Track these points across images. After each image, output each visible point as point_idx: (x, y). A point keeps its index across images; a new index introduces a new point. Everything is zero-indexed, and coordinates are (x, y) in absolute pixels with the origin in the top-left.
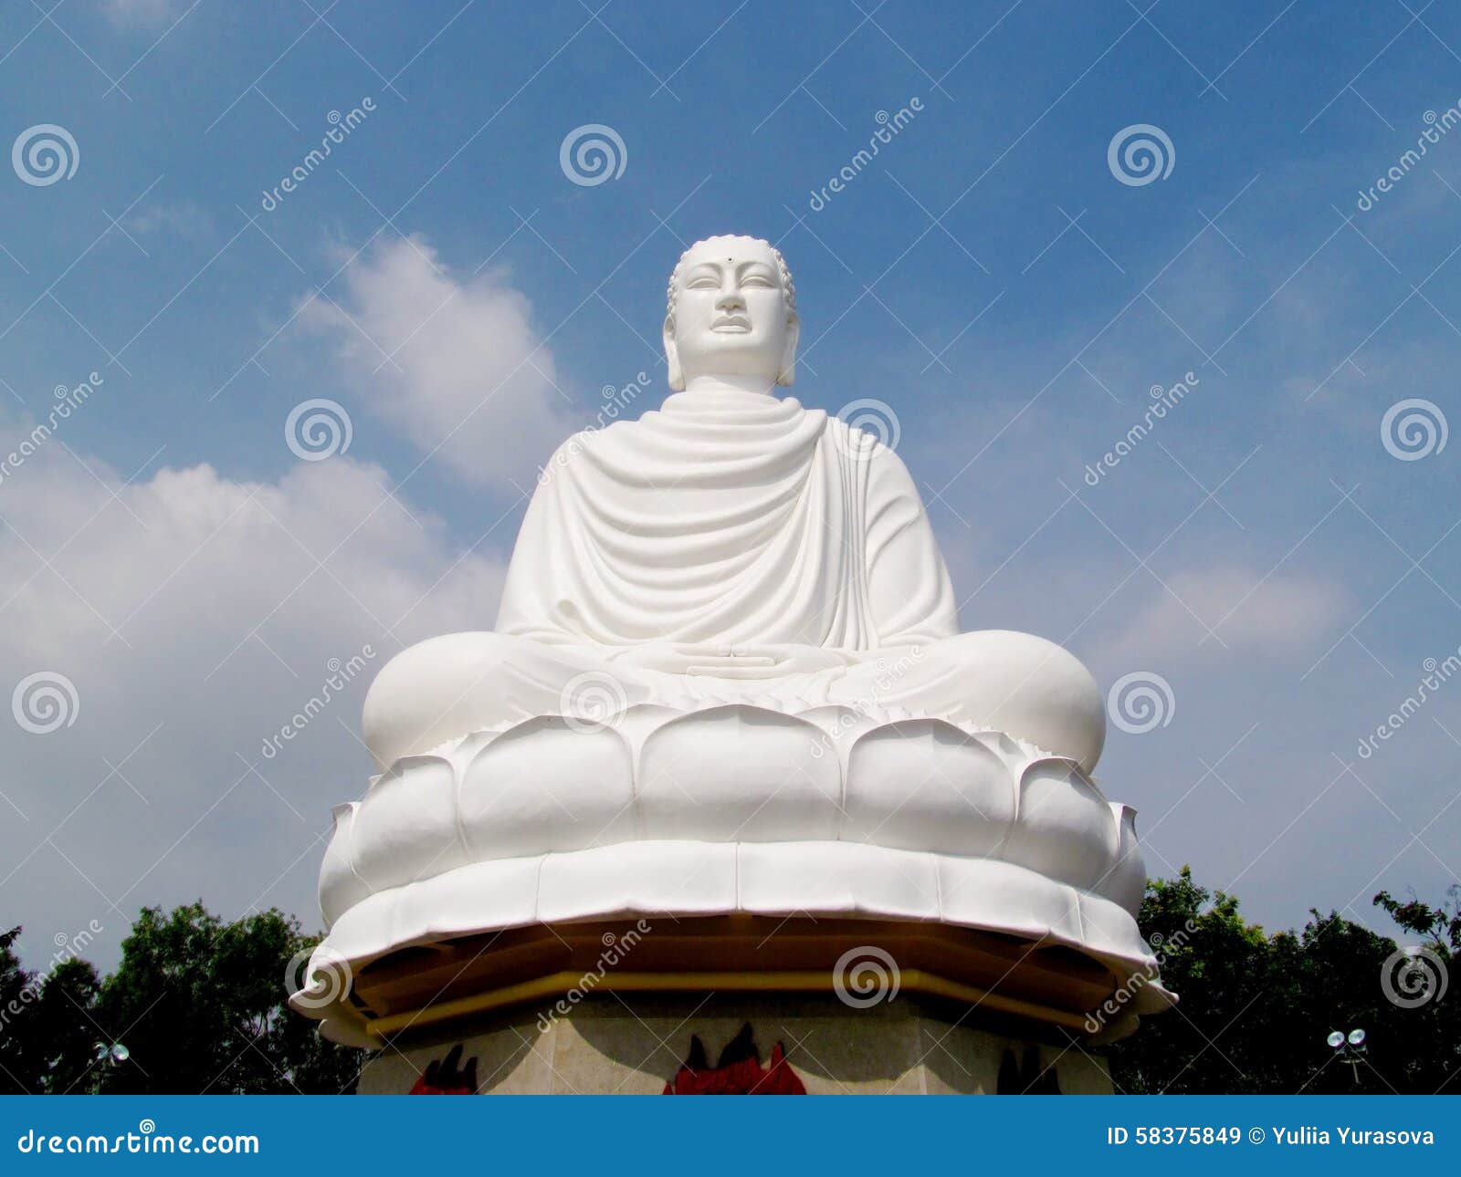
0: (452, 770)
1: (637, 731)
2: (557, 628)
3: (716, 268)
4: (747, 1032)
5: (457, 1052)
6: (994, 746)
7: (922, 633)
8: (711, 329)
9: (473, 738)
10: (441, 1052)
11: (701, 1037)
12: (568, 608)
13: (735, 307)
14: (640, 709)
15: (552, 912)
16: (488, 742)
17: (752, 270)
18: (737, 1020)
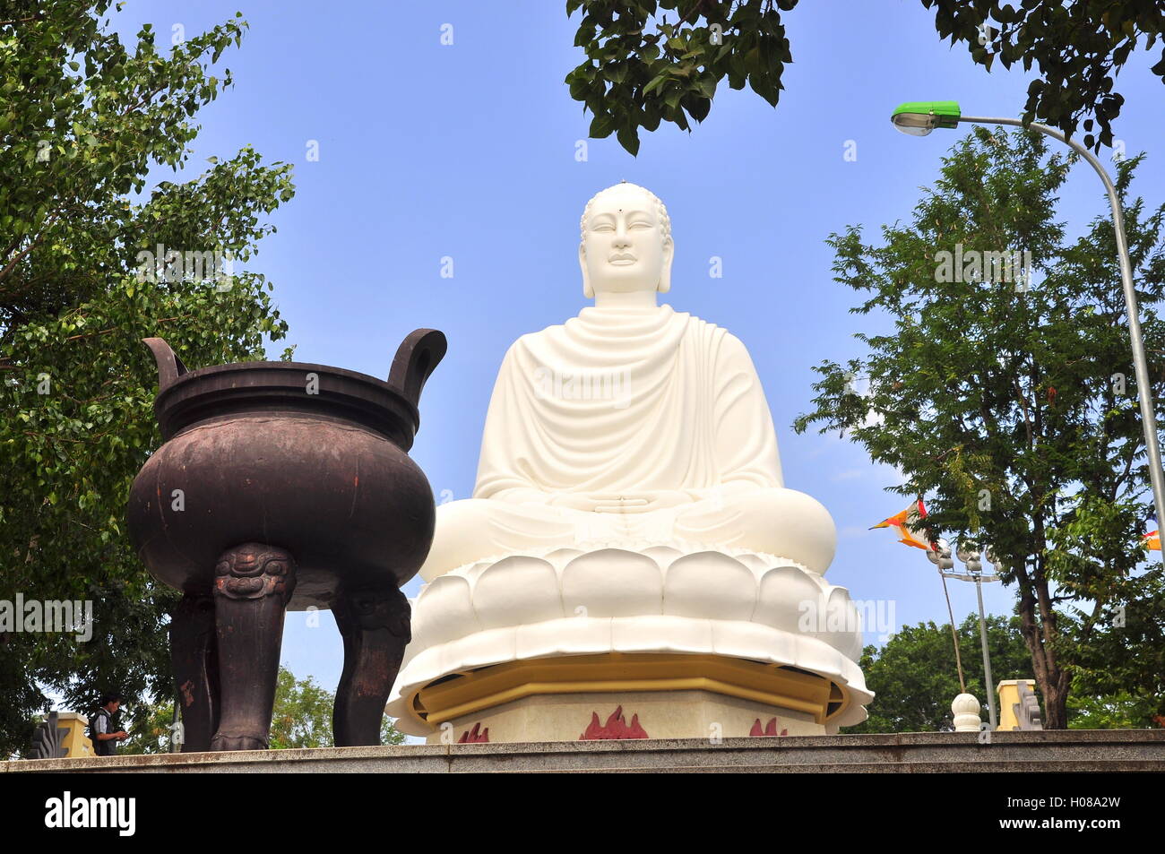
0: (468, 584)
1: (560, 564)
2: (517, 476)
3: (612, 217)
4: (620, 710)
5: (478, 726)
6: (748, 564)
7: (750, 470)
8: (610, 262)
9: (477, 566)
10: (470, 727)
11: (597, 713)
12: (523, 462)
13: (625, 246)
14: (561, 552)
15: (523, 654)
16: (485, 569)
17: (637, 217)
18: (615, 704)
